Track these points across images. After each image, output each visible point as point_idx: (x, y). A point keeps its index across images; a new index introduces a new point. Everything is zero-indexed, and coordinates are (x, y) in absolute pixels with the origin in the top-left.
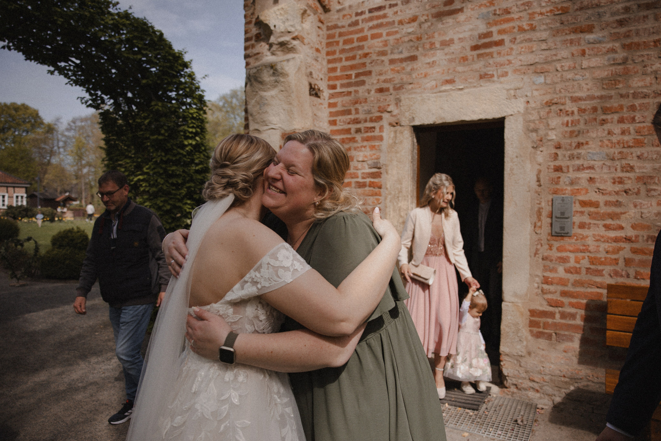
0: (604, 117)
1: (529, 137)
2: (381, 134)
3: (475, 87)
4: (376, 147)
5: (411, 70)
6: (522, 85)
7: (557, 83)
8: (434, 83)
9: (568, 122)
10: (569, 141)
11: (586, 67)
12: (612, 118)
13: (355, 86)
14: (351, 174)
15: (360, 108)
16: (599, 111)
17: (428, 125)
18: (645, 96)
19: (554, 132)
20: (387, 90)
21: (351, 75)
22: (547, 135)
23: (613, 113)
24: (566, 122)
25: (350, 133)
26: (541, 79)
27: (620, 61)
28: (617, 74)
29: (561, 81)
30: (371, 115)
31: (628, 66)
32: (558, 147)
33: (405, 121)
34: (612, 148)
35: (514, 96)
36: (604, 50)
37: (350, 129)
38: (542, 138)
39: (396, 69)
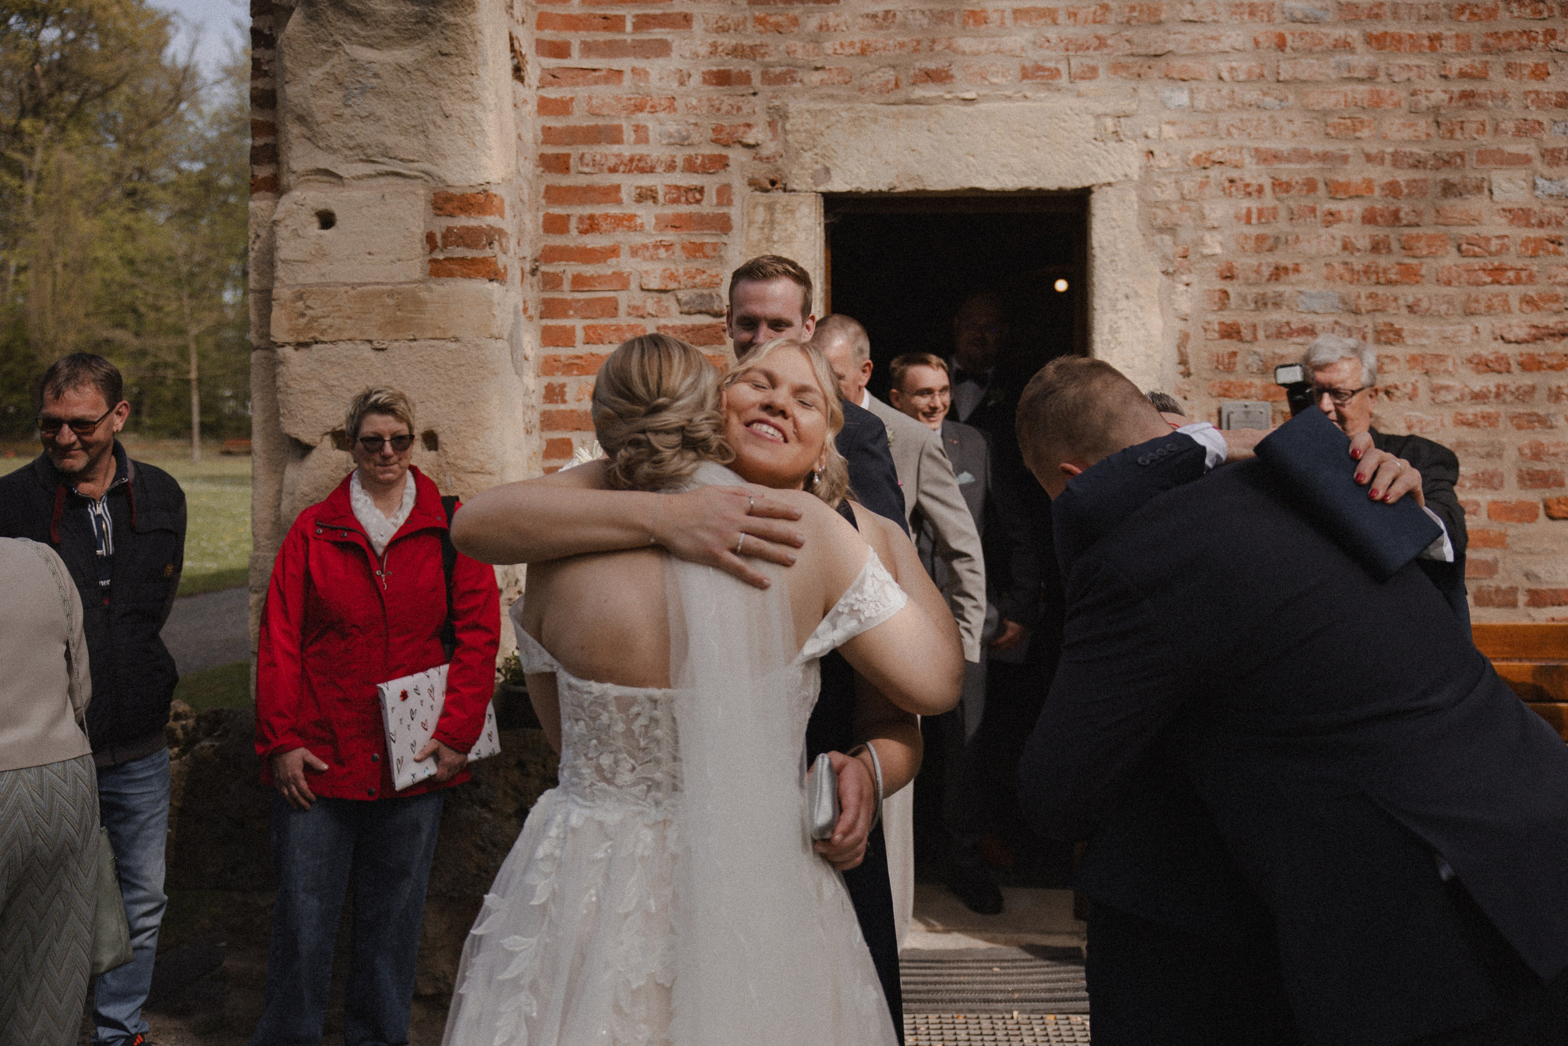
0: (1333, 206)
1: (1154, 244)
2: (724, 210)
3: (1009, 98)
4: (708, 250)
5: (821, 27)
6: (1134, 106)
7: (1220, 110)
8: (890, 75)
9: (1249, 212)
10: (1254, 261)
11: (1288, 78)
12: (1350, 211)
13: (635, 55)
14: (618, 329)
15: (650, 125)
16: (1322, 190)
17: (871, 192)
18: (1418, 164)
19: (1219, 237)
20: (745, 79)
21: (621, 19)
22: (1201, 242)
23: (1351, 197)
24: (1244, 211)
25: (619, 202)
26: (1181, 97)
27: (1362, 74)
28: (1356, 105)
29: (1229, 107)
30: (691, 151)
31: (1379, 87)
32: (1228, 275)
33: (800, 179)
34: (1351, 283)
35: (1115, 132)
36: (1328, 42)
37: (617, 188)
38: (1187, 250)
39: (772, 20)
